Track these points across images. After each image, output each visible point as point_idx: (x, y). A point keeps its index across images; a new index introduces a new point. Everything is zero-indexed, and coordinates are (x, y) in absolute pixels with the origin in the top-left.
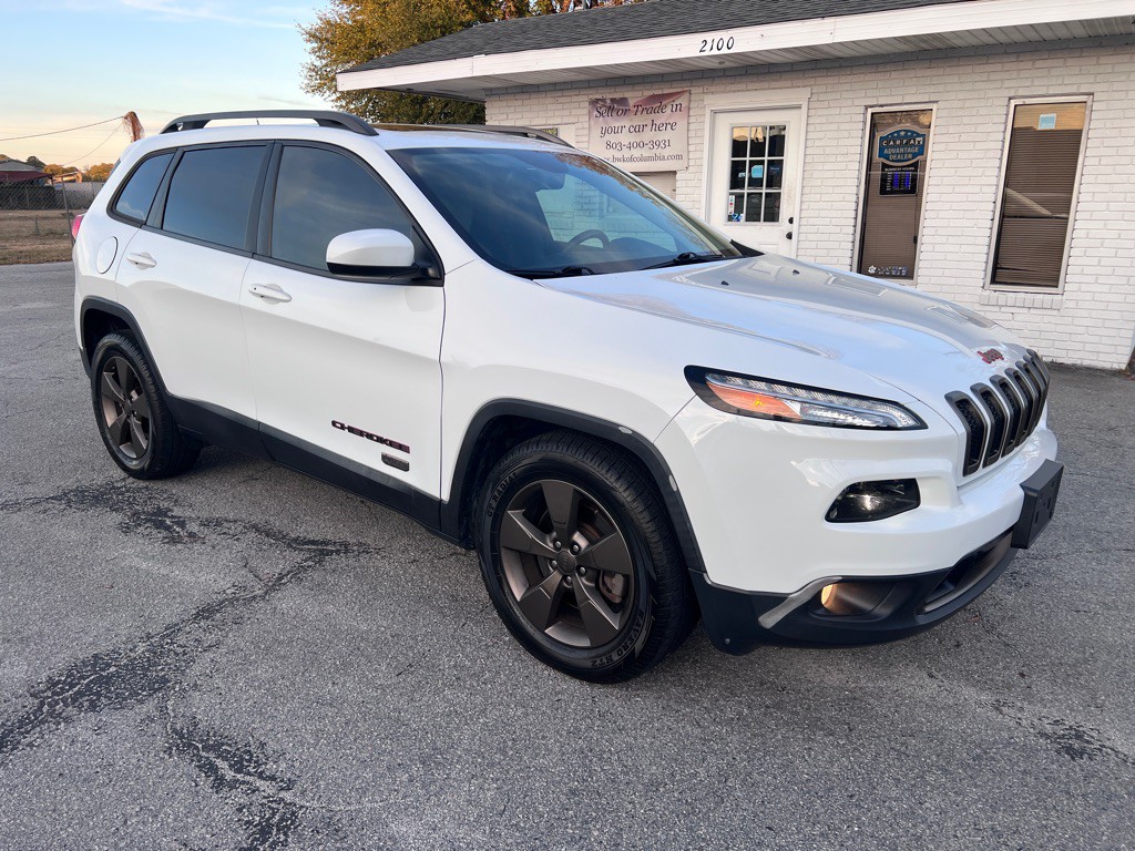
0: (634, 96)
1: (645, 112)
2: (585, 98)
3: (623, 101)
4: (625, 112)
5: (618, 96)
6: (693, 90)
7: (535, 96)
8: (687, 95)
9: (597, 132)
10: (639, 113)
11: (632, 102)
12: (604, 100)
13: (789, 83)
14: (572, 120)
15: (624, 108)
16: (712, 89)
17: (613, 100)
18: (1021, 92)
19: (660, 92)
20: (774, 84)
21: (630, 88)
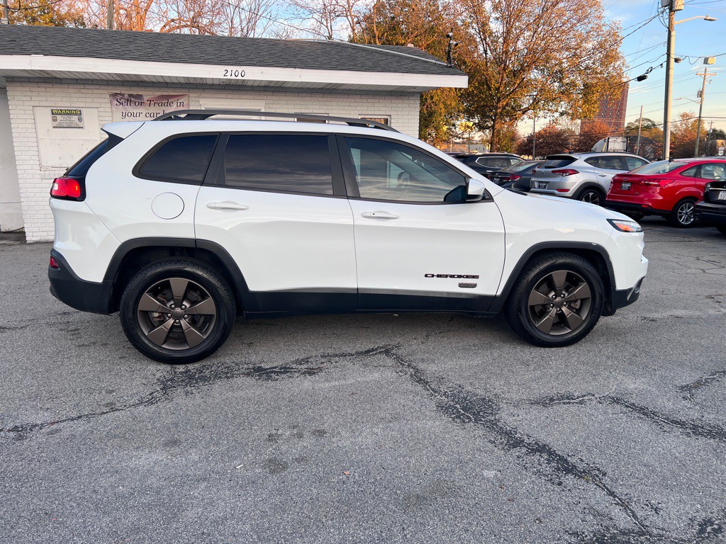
0: (147, 94)
1: (157, 105)
2: (106, 92)
3: (139, 97)
4: (141, 104)
5: (134, 93)
6: (191, 95)
7: (59, 86)
8: (187, 97)
9: (118, 115)
10: (152, 106)
11: (146, 98)
12: (123, 95)
13: (252, 97)
14: (94, 105)
15: (140, 101)
16: (204, 95)
17: (130, 95)
18: (364, 113)
19: (167, 94)
20: (242, 97)
21: (143, 89)
